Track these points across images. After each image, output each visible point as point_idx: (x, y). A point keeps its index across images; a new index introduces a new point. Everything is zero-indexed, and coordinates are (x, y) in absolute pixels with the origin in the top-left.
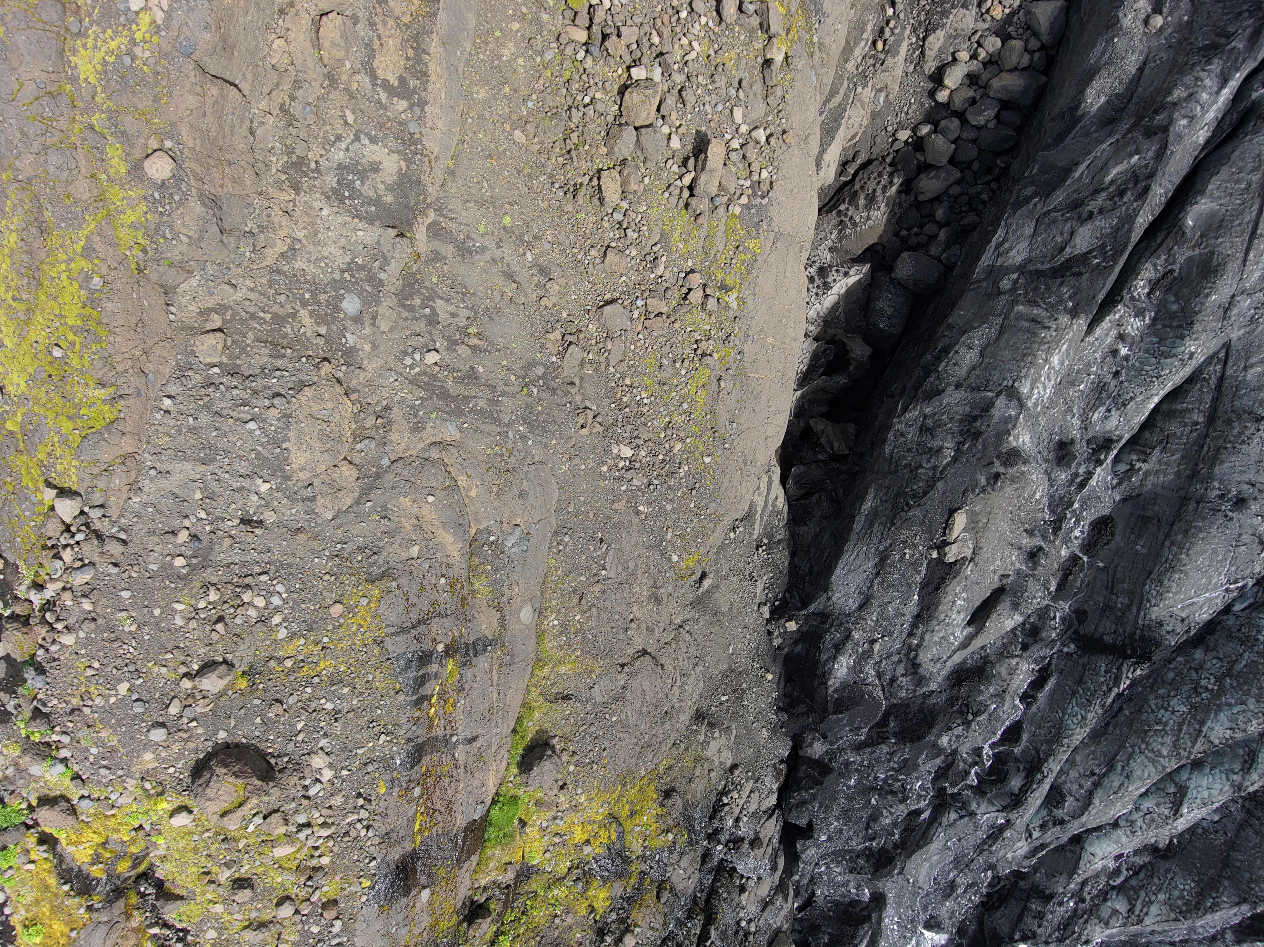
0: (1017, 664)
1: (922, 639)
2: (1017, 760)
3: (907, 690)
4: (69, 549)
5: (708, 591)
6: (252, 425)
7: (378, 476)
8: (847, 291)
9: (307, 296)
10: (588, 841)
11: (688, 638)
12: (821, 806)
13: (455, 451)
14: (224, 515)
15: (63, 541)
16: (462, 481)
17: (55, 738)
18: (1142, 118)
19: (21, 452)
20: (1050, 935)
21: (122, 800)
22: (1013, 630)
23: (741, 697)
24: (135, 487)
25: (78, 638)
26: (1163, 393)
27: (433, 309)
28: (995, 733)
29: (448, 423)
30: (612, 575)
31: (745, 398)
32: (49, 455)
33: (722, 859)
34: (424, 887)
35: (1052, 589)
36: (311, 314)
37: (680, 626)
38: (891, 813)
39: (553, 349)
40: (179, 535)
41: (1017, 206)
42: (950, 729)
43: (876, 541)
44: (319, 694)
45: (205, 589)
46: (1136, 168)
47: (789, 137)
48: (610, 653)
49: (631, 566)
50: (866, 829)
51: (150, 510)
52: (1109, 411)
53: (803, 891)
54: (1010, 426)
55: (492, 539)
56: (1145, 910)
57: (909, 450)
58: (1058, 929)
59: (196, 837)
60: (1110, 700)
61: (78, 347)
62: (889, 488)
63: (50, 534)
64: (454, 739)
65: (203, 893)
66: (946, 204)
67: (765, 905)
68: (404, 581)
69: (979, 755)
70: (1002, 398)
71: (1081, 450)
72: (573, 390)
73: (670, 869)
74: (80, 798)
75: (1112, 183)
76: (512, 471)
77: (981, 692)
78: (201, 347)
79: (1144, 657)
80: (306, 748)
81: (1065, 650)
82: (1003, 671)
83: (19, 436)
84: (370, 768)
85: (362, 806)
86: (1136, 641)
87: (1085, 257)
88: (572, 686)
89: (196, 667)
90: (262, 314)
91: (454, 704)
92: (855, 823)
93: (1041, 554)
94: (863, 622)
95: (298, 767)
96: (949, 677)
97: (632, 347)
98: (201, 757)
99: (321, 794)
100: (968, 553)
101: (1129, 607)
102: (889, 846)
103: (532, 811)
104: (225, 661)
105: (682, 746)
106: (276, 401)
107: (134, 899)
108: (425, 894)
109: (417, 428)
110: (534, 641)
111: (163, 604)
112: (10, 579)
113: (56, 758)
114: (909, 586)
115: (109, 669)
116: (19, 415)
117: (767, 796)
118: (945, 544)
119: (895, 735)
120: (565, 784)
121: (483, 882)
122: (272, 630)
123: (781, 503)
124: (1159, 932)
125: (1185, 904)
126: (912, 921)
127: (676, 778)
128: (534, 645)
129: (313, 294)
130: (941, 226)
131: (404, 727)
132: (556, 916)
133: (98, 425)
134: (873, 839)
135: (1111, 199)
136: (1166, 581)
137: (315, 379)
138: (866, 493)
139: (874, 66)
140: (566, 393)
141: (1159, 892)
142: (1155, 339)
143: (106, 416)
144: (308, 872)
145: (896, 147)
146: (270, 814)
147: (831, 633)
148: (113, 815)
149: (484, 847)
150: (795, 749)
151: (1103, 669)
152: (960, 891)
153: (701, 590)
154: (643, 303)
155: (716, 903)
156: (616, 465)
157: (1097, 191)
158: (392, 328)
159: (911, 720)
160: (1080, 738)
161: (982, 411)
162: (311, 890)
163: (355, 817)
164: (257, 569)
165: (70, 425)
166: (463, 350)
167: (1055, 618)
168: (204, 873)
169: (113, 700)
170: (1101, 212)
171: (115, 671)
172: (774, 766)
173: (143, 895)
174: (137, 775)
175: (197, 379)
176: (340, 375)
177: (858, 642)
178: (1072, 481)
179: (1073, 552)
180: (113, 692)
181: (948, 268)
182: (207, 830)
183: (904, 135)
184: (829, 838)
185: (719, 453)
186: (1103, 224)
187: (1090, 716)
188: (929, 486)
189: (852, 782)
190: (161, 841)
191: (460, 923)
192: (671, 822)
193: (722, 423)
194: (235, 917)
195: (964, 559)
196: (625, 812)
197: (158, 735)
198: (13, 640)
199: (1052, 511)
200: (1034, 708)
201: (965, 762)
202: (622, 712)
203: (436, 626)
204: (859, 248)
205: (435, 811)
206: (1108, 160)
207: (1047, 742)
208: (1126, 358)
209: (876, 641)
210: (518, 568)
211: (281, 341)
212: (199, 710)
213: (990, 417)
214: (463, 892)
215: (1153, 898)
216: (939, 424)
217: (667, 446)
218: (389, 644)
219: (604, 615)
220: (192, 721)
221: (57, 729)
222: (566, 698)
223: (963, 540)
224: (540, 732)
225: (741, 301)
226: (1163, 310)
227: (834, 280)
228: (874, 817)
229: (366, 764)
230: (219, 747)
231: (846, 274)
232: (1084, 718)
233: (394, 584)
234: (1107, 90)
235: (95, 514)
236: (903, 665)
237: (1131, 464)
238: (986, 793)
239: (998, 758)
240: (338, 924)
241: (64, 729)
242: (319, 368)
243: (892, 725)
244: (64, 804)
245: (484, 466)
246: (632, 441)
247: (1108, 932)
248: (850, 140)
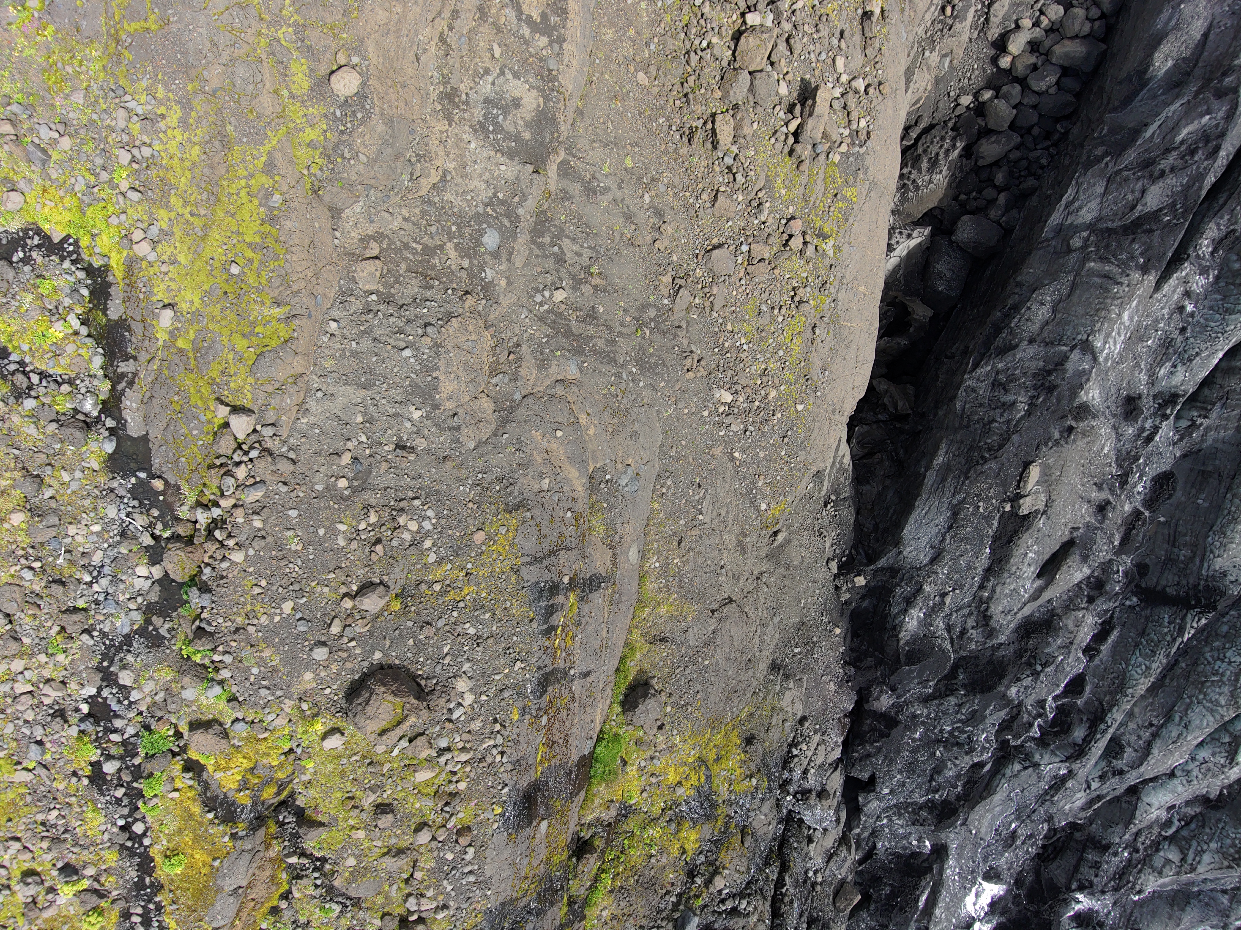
0: (1084, 616)
1: (994, 591)
2: (1080, 711)
3: (977, 642)
4: (243, 465)
5: (781, 545)
6: (407, 353)
7: (512, 410)
8: (908, 253)
9: (454, 228)
10: (680, 783)
11: (766, 590)
12: (885, 760)
13: (576, 390)
14: (382, 440)
15: (236, 458)
16: (583, 419)
17: (216, 658)
18: (1210, 80)
19: (191, 371)
20: (1106, 885)
21: (277, 722)
22: (1078, 585)
23: (812, 649)
24: (303, 408)
25: (247, 555)
26: (1227, 348)
27: (560, 247)
28: (1058, 686)
29: (571, 362)
30: (708, 520)
31: (837, 346)
32: (223, 372)
33: (790, 811)
34: (543, 819)
35: (1116, 543)
36: (456, 246)
37: (758, 578)
38: (956, 765)
39: (665, 292)
40: (343, 457)
41: (1089, 165)
42: (1019, 680)
43: (948, 494)
44: (464, 618)
45: (365, 511)
46: (1206, 128)
47: (886, 89)
48: (701, 598)
49: (723, 513)
50: (930, 781)
51: (317, 431)
52: (1175, 366)
53: (863, 844)
54: (1084, 380)
55: (608, 477)
56: (1198, 859)
57: (981, 405)
58: (1114, 879)
59: (345, 761)
60: (1174, 650)
61: (256, 264)
62: (962, 442)
63: (222, 451)
64: (572, 672)
65: (346, 819)
66: (1005, 168)
67: (830, 857)
68: (537, 512)
69: (1043, 708)
70: (1077, 351)
71: (1148, 405)
72: (681, 333)
73: (752, 814)
74: (233, 722)
75: (1182, 142)
76: (626, 412)
77: (1048, 644)
78: (361, 274)
79: (1210, 606)
80: (452, 671)
81: (1128, 603)
82: (1070, 623)
83: (191, 354)
84: (506, 694)
85: (498, 732)
86: (1200, 591)
87: (1155, 215)
88: (668, 629)
89: (355, 588)
90: (414, 245)
91: (573, 639)
92: (919, 776)
93: (1109, 507)
94: (934, 576)
95: (446, 689)
96: (1017, 630)
97: (735, 293)
98: (356, 677)
99: (462, 718)
100: (1041, 506)
101: (1192, 559)
102: (952, 798)
103: (633, 749)
104: (381, 583)
105: (761, 695)
106: (429, 329)
107: (273, 828)
108: (544, 825)
109: (543, 366)
110: (637, 582)
111: (327, 524)
112: (170, 499)
113: (213, 680)
114: (982, 539)
115: (275, 588)
116: (192, 332)
117: (833, 750)
118: (1019, 496)
119: (964, 686)
120: (663, 725)
121: (589, 818)
122: (423, 554)
123: (847, 460)
124: (1211, 881)
125: (1237, 852)
126: (973, 872)
127: (755, 725)
128: (637, 586)
129: (459, 228)
130: (1000, 190)
131: (536, 655)
132: (652, 856)
133: (274, 343)
134: (937, 791)
135: (1182, 158)
136: (1229, 533)
137: (460, 311)
138: (937, 448)
139: (942, 31)
140: (675, 336)
141: (1211, 841)
142: (1219, 297)
143: (281, 334)
144: (446, 798)
145: (958, 112)
146: (416, 737)
147: (901, 587)
148: (265, 739)
149: (590, 784)
150: (859, 704)
151: (1166, 620)
152: (1019, 842)
153: (776, 544)
154: (747, 248)
155: (788, 852)
156: (717, 409)
157: (1168, 151)
158: (525, 265)
159: (981, 671)
160: (1145, 687)
161: (1056, 365)
162: (448, 816)
163: (491, 742)
164: (411, 494)
165: (245, 343)
166: (586, 289)
167: (1118, 571)
168: (349, 798)
169: (277, 619)
170: (1172, 170)
171: (280, 590)
172: (839, 719)
173: (282, 824)
174: (296, 696)
175: (356, 305)
176: (480, 308)
177: (929, 595)
178: (1139, 435)
179: (1135, 507)
180: (278, 611)
181: (1007, 231)
182: (355, 754)
183: (966, 100)
184: (892, 791)
185: (811, 401)
186: (1174, 182)
187: (1154, 666)
188: (1004, 439)
189: (917, 735)
190: (310, 765)
191: (570, 858)
192: (753, 768)
193: (815, 372)
194: (375, 843)
195: (1037, 511)
196: (712, 756)
197: (321, 654)
198: (175, 560)
199: (1119, 465)
200: (1097, 661)
201: (1029, 714)
202: (713, 656)
203: (564, 557)
204: (919, 211)
205: (554, 743)
206: (1179, 121)
207: (1110, 693)
208: (1192, 315)
209: (947, 594)
210: (630, 507)
211: (429, 272)
212: (358, 630)
213: (1065, 371)
214: (572, 828)
215: (1205, 847)
216: (1012, 379)
217: (763, 392)
218: (525, 572)
219: (699, 560)
220: (351, 640)
221: (220, 648)
222: (663, 640)
223: (1036, 492)
224: (641, 672)
225: (837, 249)
226: (1226, 269)
227: (898, 242)
228: (938, 770)
229: (501, 690)
230: (374, 668)
231: (909, 236)
232: (1148, 668)
233: (529, 514)
234: (1174, 54)
235: (268, 432)
236: (973, 617)
237: (1192, 420)
238: (1049, 745)
239: (1061, 711)
240: (471, 850)
241: (227, 649)
242: (463, 301)
243: (961, 677)
244: (217, 727)
245: (601, 406)
246: (732, 387)
247: (1161, 881)
248: (914, 105)
